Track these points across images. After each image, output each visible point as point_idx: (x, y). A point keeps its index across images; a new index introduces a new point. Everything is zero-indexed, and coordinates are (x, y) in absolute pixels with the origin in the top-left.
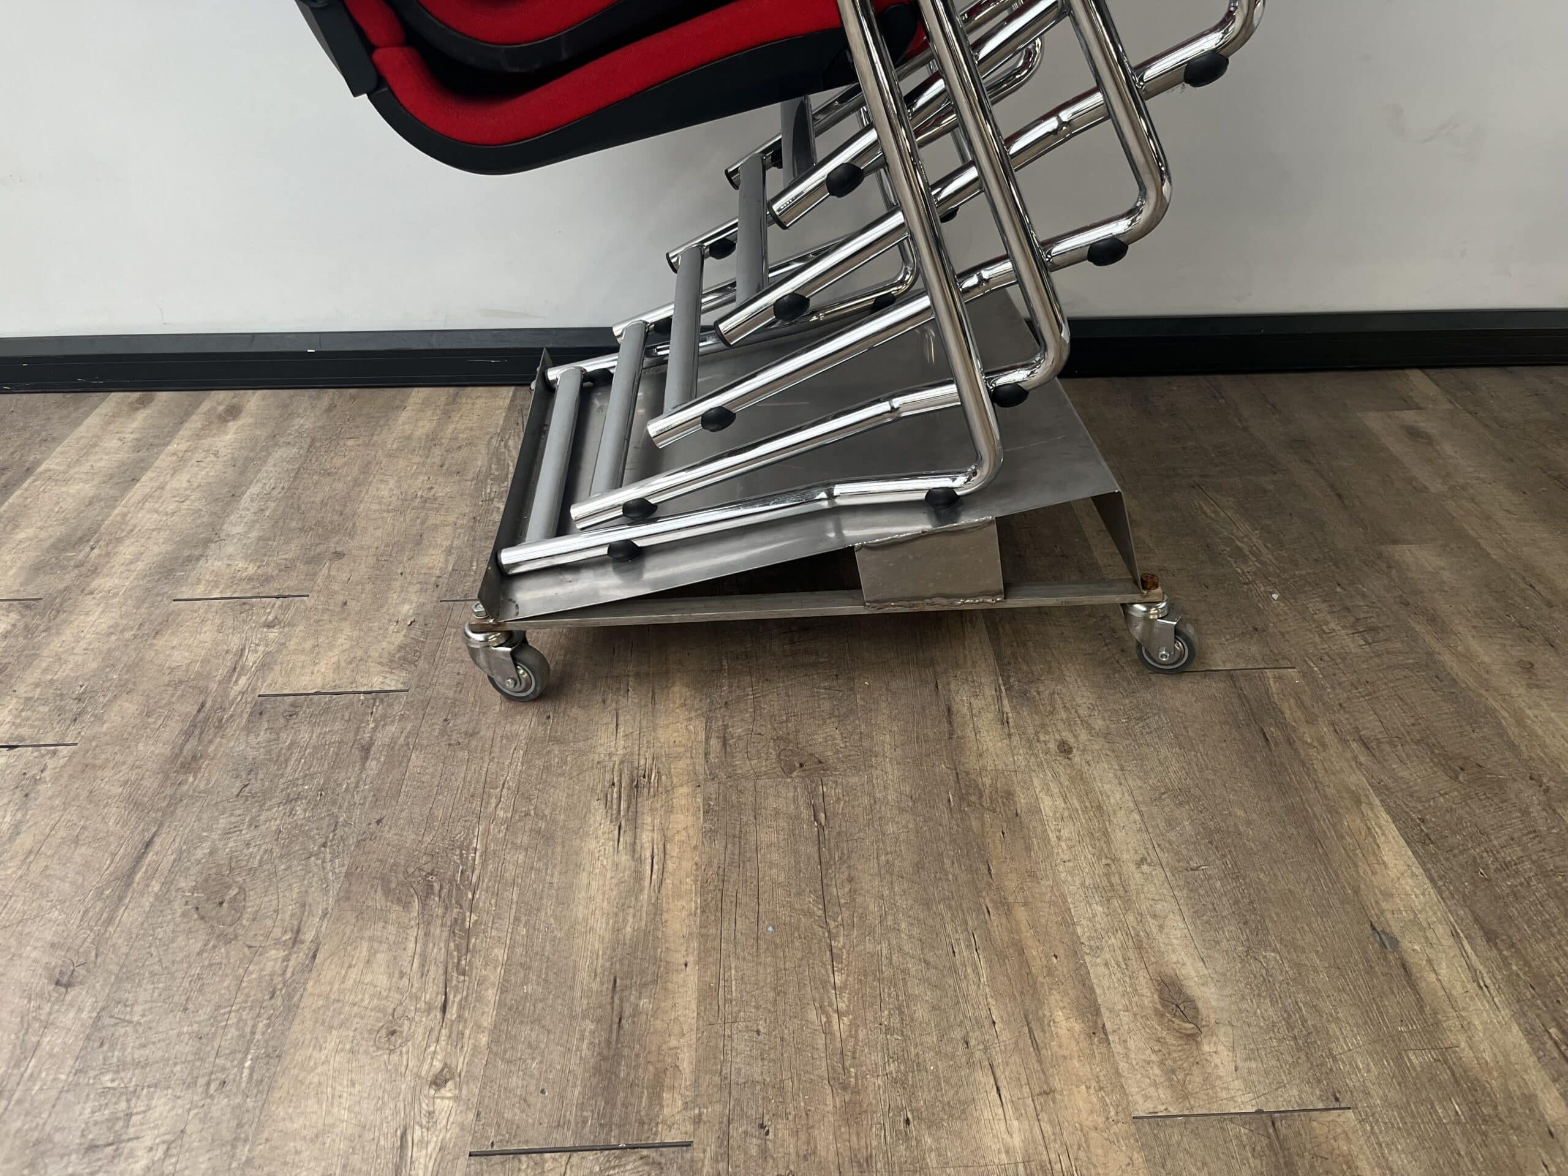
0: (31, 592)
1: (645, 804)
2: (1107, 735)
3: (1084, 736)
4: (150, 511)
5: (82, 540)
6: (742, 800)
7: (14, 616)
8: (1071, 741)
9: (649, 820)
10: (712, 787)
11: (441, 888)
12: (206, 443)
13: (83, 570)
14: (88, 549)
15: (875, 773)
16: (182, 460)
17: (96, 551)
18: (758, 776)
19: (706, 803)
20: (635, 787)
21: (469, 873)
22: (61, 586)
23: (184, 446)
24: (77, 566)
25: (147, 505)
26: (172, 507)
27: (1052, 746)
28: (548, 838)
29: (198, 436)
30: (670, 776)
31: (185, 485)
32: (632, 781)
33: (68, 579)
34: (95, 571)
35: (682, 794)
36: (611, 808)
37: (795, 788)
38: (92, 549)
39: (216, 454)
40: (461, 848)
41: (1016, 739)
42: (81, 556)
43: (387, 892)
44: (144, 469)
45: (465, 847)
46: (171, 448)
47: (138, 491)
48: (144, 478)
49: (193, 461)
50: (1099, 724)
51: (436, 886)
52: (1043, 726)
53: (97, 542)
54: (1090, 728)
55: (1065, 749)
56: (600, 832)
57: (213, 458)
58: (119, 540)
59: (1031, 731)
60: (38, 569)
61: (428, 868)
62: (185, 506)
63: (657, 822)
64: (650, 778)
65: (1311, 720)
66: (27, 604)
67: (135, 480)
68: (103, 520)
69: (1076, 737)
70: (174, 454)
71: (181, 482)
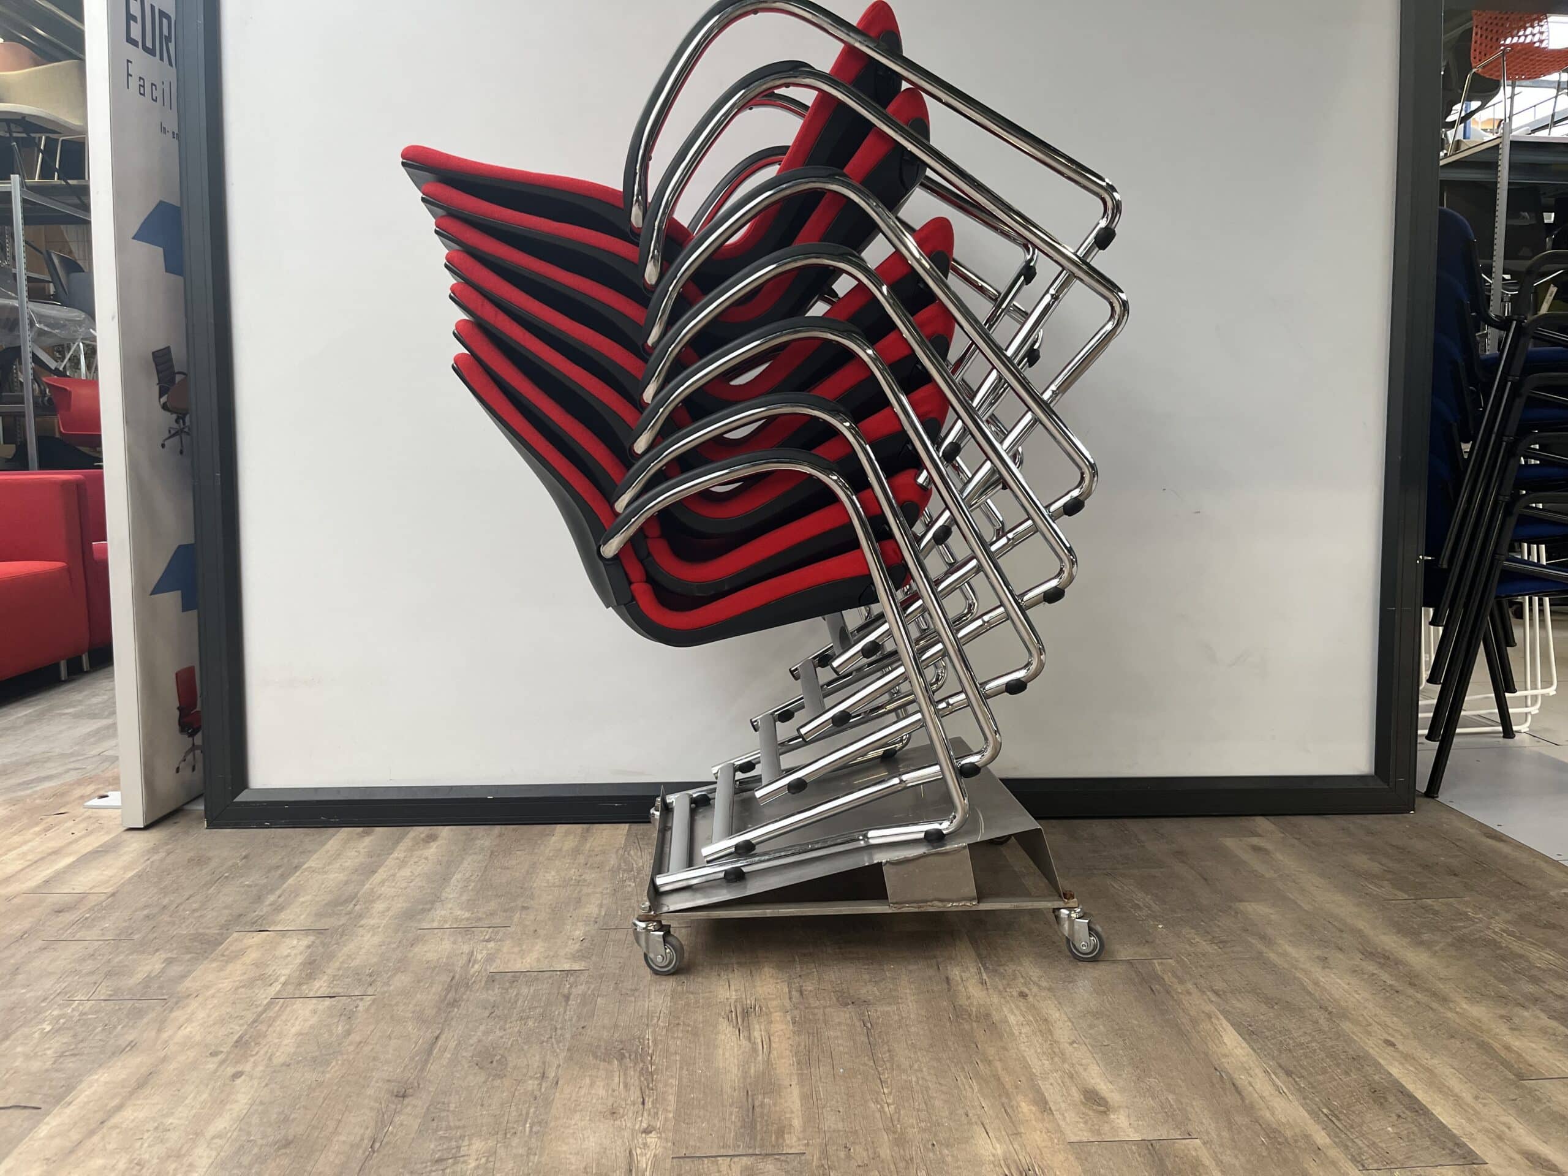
0: (318, 926)
1: (754, 1020)
2: (1050, 989)
3: (1035, 989)
4: (389, 887)
5: (347, 901)
6: (817, 1018)
7: (311, 938)
8: (1026, 990)
9: (757, 1026)
10: (796, 1012)
11: (630, 1056)
12: (418, 853)
13: (352, 916)
14: (351, 906)
15: (901, 1006)
16: (403, 863)
17: (358, 907)
18: (825, 1007)
19: (793, 1018)
20: (746, 1013)
21: (646, 1049)
22: (341, 923)
23: (402, 855)
24: (346, 914)
25: (386, 884)
26: (404, 885)
27: (1015, 994)
28: (695, 1034)
29: (411, 850)
30: (768, 1008)
31: (409, 874)
32: (743, 1010)
33: (343, 920)
34: (360, 916)
35: (777, 1016)
36: (732, 1021)
37: (850, 1013)
38: (355, 905)
39: (426, 859)
40: (639, 1038)
41: (991, 991)
42: (348, 909)
43: (596, 1057)
44: (380, 866)
45: (641, 1038)
46: (395, 855)
47: (378, 877)
48: (379, 871)
49: (412, 862)
50: (1044, 984)
51: (627, 1055)
52: (1008, 985)
53: (358, 902)
54: (1039, 986)
55: (1023, 995)
56: (727, 1032)
57: (423, 861)
58: (373, 901)
59: (1001, 987)
60: (319, 915)
61: (621, 1046)
62: (411, 884)
63: (763, 1027)
64: (755, 1009)
65: (1181, 981)
66: (320, 932)
67: (374, 872)
68: (358, 892)
69: (1030, 990)
70: (397, 859)
71: (406, 872)
